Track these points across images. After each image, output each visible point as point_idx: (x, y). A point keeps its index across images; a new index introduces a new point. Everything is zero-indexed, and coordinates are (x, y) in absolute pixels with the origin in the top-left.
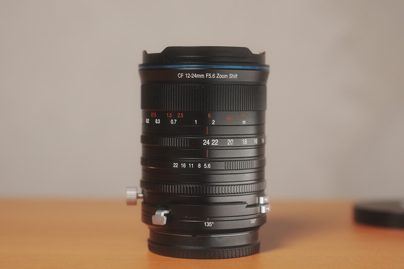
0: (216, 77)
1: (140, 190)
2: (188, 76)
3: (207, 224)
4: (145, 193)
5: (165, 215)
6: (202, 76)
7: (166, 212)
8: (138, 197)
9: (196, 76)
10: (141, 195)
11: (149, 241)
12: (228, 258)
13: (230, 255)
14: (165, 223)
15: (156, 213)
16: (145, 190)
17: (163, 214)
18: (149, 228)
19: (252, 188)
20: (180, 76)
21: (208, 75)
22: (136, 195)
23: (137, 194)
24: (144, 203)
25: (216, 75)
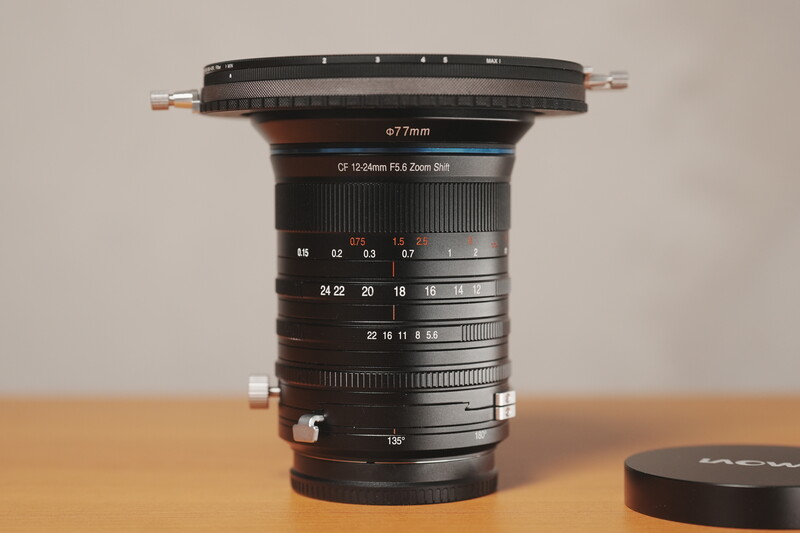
0: (409, 168)
1: (275, 380)
2: (357, 167)
3: (392, 441)
4: (283, 386)
5: (316, 424)
6: (382, 167)
7: (319, 418)
8: (270, 394)
9: (371, 167)
10: (276, 390)
11: (293, 472)
12: (434, 503)
13: (437, 497)
14: (316, 438)
15: (301, 420)
16: (283, 381)
17: (312, 421)
18: (294, 449)
19: (491, 375)
20: (341, 167)
21: (394, 166)
22: (266, 389)
23: (269, 388)
24: (281, 405)
25: (409, 166)
